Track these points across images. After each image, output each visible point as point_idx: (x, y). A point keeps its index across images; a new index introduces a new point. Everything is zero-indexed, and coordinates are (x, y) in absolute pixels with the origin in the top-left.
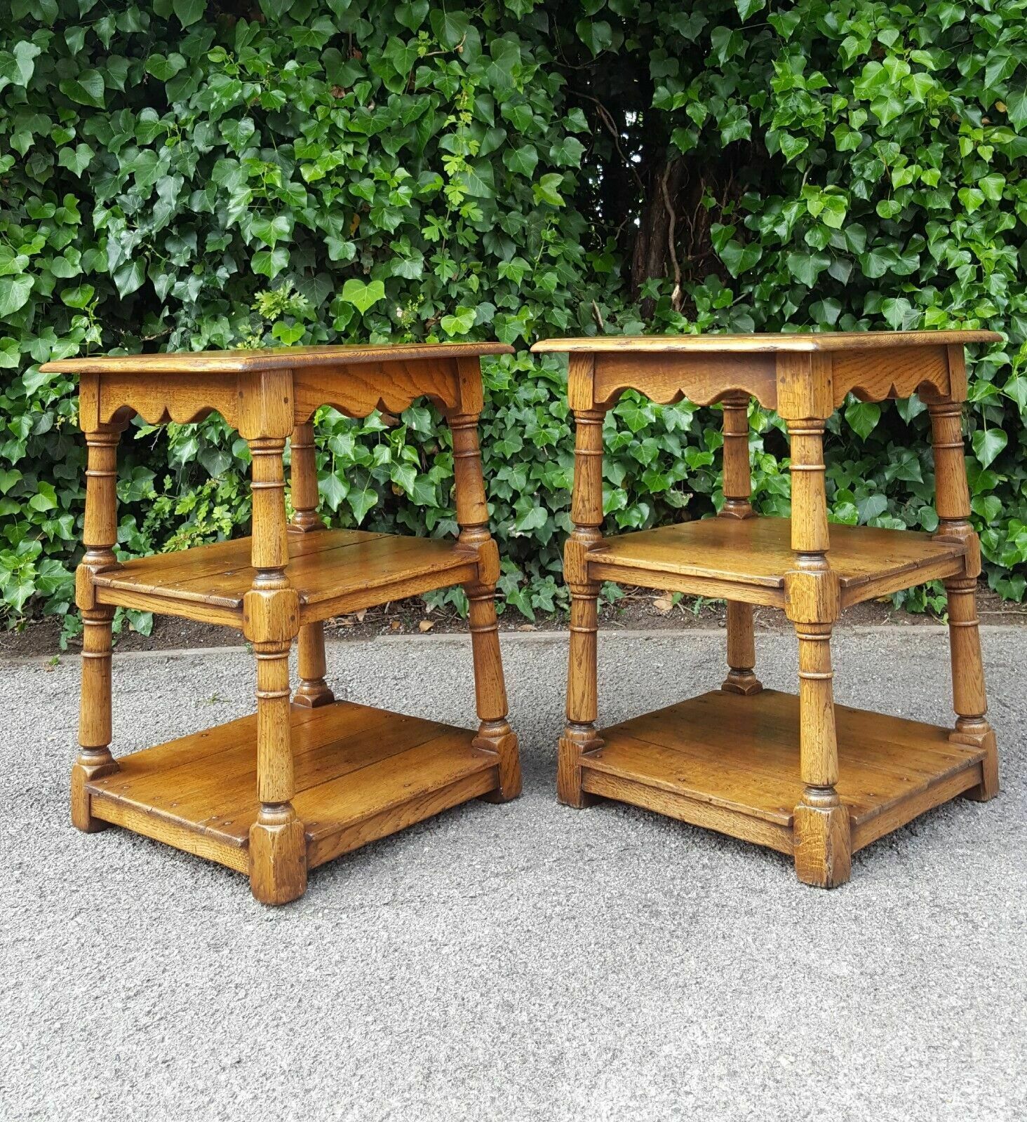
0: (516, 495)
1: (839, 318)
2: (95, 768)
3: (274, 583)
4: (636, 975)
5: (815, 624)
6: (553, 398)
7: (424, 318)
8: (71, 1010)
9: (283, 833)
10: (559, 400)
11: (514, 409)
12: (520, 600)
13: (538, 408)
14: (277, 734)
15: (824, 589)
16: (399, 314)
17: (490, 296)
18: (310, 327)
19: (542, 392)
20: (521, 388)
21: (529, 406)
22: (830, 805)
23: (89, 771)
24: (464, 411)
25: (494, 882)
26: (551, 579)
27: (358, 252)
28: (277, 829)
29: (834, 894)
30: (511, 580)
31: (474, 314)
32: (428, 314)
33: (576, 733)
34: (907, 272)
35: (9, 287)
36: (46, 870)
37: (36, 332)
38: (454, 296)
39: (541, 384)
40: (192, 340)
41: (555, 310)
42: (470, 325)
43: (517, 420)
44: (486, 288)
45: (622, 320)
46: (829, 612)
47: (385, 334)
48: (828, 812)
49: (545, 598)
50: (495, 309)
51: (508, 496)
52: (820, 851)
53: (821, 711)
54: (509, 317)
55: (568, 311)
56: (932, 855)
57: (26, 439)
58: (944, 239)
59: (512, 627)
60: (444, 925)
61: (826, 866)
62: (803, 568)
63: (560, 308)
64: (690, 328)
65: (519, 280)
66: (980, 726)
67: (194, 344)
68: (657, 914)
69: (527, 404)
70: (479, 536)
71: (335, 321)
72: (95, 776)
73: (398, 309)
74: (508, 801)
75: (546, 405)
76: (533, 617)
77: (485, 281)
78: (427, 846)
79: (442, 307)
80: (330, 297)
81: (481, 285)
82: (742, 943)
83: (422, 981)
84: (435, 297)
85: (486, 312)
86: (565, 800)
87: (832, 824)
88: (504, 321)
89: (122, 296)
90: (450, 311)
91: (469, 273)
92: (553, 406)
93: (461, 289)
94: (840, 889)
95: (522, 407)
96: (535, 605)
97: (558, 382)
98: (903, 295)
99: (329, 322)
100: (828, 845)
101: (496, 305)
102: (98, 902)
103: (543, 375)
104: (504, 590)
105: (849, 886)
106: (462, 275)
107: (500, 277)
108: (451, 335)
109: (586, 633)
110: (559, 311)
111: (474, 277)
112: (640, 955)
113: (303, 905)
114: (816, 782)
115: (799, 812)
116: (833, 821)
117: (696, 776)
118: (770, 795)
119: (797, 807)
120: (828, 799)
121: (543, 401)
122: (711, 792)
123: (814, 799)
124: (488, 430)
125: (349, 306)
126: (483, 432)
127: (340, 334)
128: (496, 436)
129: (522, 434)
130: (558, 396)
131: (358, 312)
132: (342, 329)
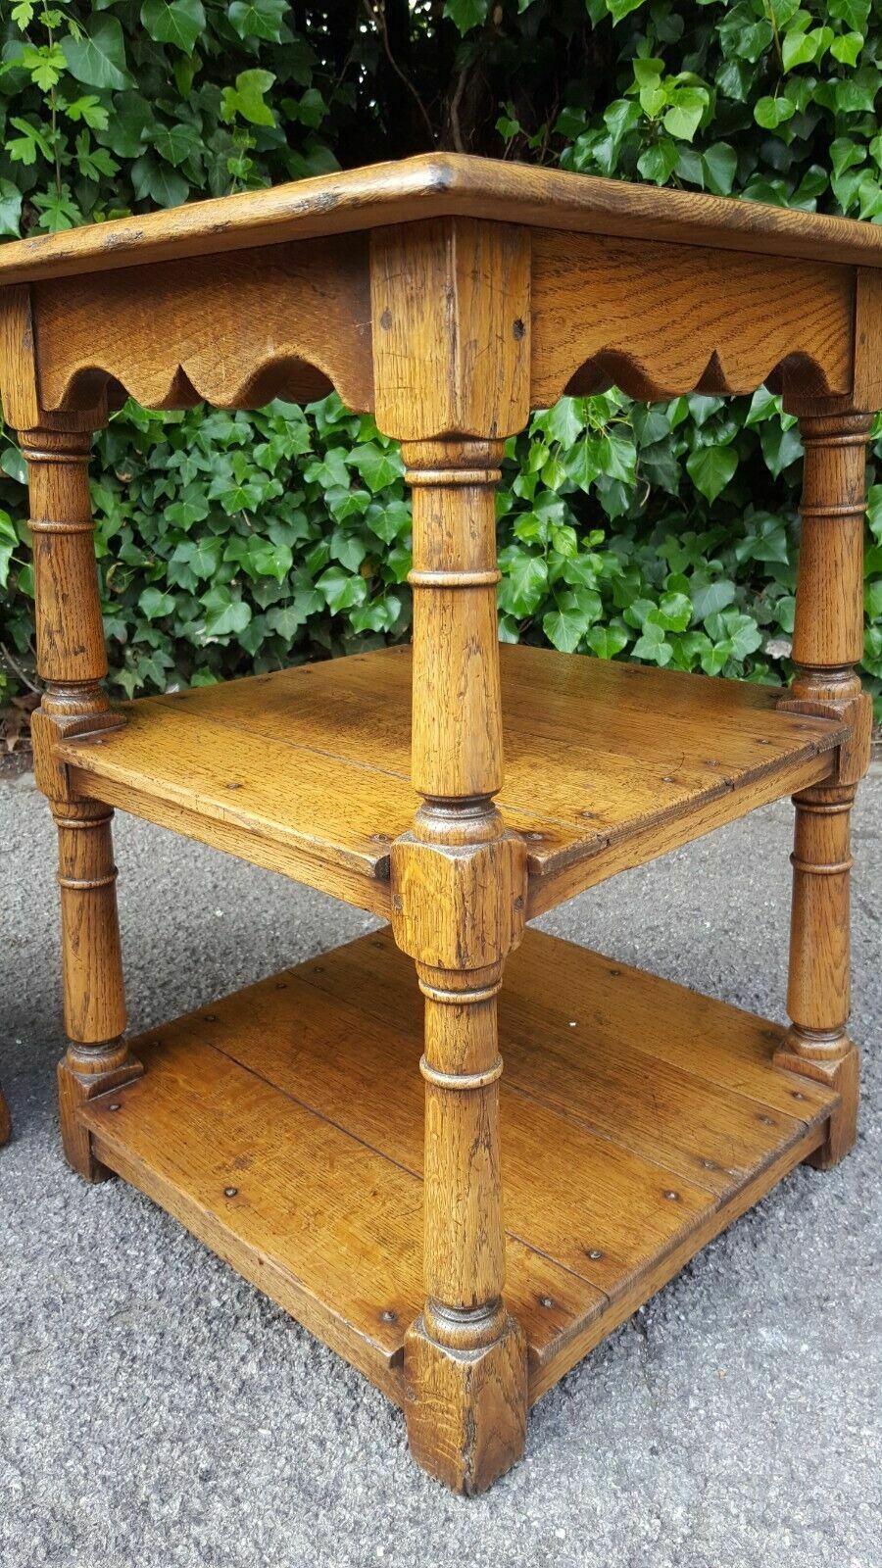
6: (260, 439)
10: (267, 441)
11: (196, 454)
13: (239, 454)
19: (241, 430)
20: (209, 423)
21: (220, 450)
22: (479, 1343)
29: (477, 1512)
39: (243, 418)
43: (200, 472)
48: (473, 1360)
51: (193, 586)
52: (453, 1432)
53: (464, 1155)
61: (462, 1460)
69: (218, 445)
75: (247, 448)
87: (480, 1385)
92: (259, 450)
94: (494, 1493)
95: (209, 451)
100: (470, 1423)
114: (448, 1299)
115: (413, 1345)
116: (479, 1379)
117: (267, 1177)
118: (383, 1252)
119: (411, 1334)
120: (476, 1329)
121: (242, 443)
122: (269, 1241)
123: (446, 1327)
124: (161, 486)
126: (153, 489)
128: (171, 496)
129: (207, 492)
130: (267, 435)
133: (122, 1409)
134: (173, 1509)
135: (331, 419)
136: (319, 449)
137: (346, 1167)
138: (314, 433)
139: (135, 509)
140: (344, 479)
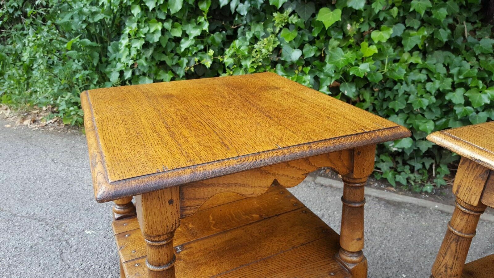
6: (429, 80)
7: (362, 31)
10: (432, 81)
11: (404, 85)
12: (389, 176)
13: (419, 85)
16: (349, 27)
17: (403, 20)
18: (301, 32)
19: (423, 77)
20: (412, 73)
26: (407, 167)
30: (387, 165)
31: (391, 31)
32: (365, 28)
38: (381, 19)
39: (424, 71)
40: (246, 33)
41: (441, 31)
42: (388, 37)
43: (405, 91)
44: (401, 15)
45: (479, 35)
47: (338, 39)
49: (403, 178)
50: (404, 28)
54: (412, 33)
55: (449, 31)
59: (383, 187)
63: (444, 29)
65: (423, 13)
67: (247, 35)
69: (413, 82)
70: (354, 259)
71: (313, 30)
73: (349, 25)
75: (424, 83)
76: (394, 184)
77: (402, 11)
79: (373, 25)
80: (314, 15)
81: (399, 13)
84: (371, 19)
85: (398, 30)
88: (409, 35)
90: (378, 28)
91: (393, 5)
92: (429, 86)
93: (386, 15)
95: (410, 83)
96: (397, 179)
97: (434, 72)
99: (310, 30)
101: (405, 25)
103: (425, 67)
104: (382, 169)
106: (389, 7)
107: (411, 10)
108: (376, 42)
110: (443, 31)
111: (395, 9)
121: (423, 81)
124: (388, 94)
125: (320, 24)
126: (385, 94)
127: (315, 38)
128: (392, 97)
129: (407, 99)
130: (433, 79)
131: (324, 27)
132: (316, 35)
135: (461, 77)
136: (454, 87)
138: (453, 83)
139: (376, 99)
140: (463, 101)
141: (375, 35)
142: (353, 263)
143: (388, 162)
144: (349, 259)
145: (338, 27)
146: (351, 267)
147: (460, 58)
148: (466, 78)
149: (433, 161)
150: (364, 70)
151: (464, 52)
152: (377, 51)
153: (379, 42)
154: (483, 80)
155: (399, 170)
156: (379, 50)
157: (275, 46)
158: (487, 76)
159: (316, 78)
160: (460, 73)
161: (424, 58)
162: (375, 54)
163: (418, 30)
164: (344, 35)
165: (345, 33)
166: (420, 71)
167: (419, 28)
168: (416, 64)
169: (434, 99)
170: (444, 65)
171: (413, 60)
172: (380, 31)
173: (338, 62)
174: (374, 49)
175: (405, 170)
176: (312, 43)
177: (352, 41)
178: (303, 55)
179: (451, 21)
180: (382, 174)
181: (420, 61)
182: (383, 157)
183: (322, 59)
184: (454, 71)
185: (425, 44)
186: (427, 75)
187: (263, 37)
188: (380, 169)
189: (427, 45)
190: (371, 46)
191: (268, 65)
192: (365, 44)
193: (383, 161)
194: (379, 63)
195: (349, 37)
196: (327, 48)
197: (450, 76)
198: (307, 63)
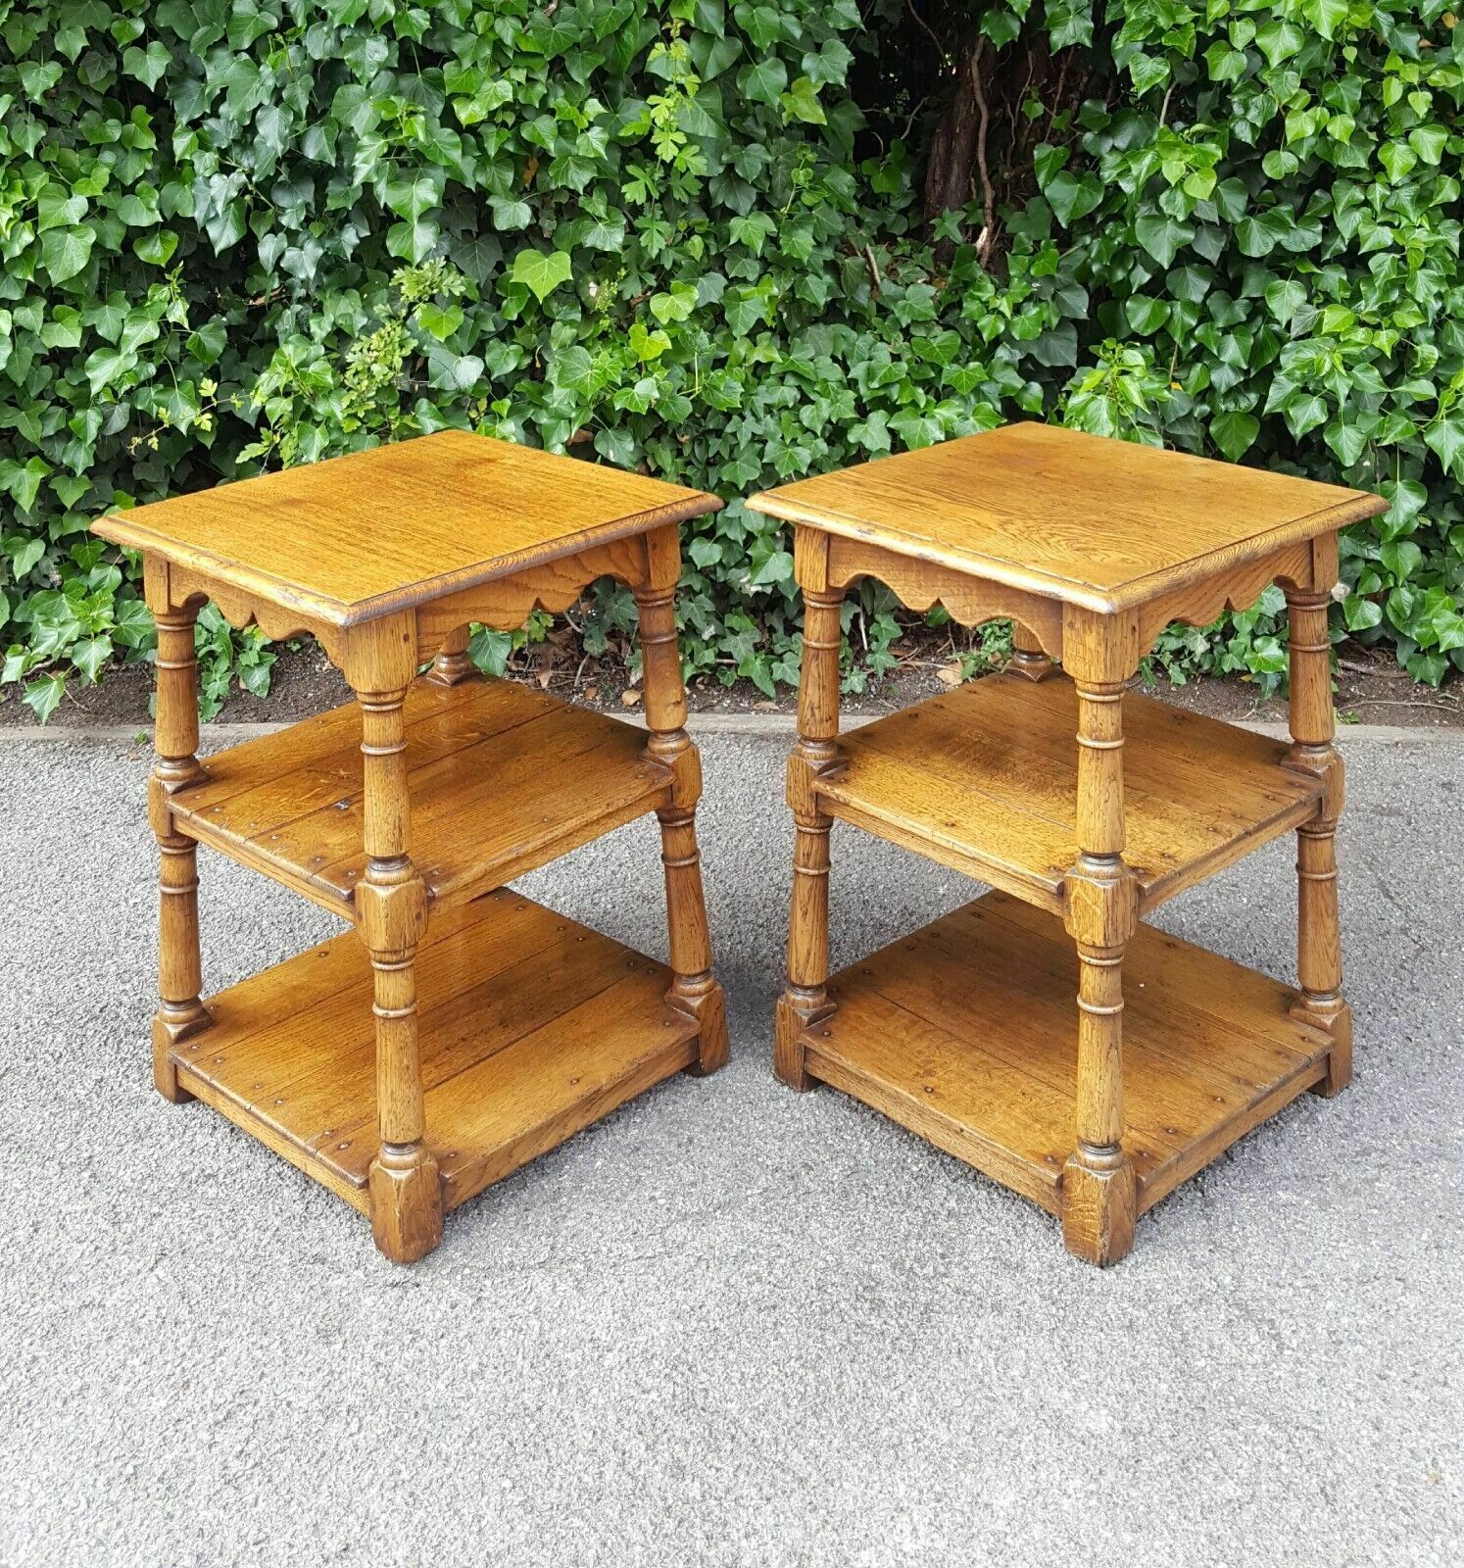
0: (750, 538)
1: (1207, 295)
2: (181, 1027)
3: (394, 875)
4: (841, 1421)
5: (1101, 948)
6: (805, 400)
7: (627, 296)
8: (147, 1441)
9: (410, 1180)
10: (813, 402)
11: (750, 418)
12: (756, 669)
13: (785, 414)
14: (401, 1062)
15: (1115, 902)
16: (593, 290)
17: (718, 263)
18: (471, 310)
19: (788, 393)
20: (762, 388)
21: (771, 412)
22: (1110, 1167)
23: (174, 1030)
24: (654, 586)
25: (680, 1231)
27: (535, 213)
28: (403, 1175)
29: (1109, 1275)
30: (745, 641)
31: (696, 294)
32: (633, 290)
33: (799, 998)
34: (1304, 248)
35: (62, 243)
36: (121, 1173)
37: (102, 297)
38: (668, 266)
39: (790, 380)
40: (311, 322)
41: (811, 279)
42: (690, 309)
43: (754, 435)
44: (713, 252)
45: (906, 276)
46: (1120, 931)
47: (571, 323)
48: (1106, 1177)
49: (791, 667)
50: (724, 282)
51: (741, 538)
52: (1094, 1224)
53: (1103, 1053)
54: (743, 290)
55: (828, 278)
56: (1245, 1200)
57: (95, 441)
58: (1357, 206)
59: (745, 704)
60: (610, 1312)
61: (1100, 1242)
62: (1088, 874)
63: (817, 275)
64: (998, 302)
65: (759, 246)
66: (1330, 1004)
67: (314, 328)
68: (877, 1305)
69: (769, 409)
70: (673, 745)
71: (504, 303)
72: (181, 1038)
73: (592, 284)
74: (711, 1072)
75: (796, 409)
76: (772, 692)
77: (712, 242)
78: (599, 1159)
79: (652, 281)
80: (500, 267)
81: (707, 248)
82: (980, 1366)
83: (576, 1415)
84: (642, 267)
85: (712, 288)
86: (783, 1075)
87: (1111, 1192)
88: (739, 298)
89: (217, 251)
90: (663, 288)
91: (690, 232)
92: (806, 413)
93: (678, 257)
94: (1117, 1267)
95: (762, 414)
96: (777, 676)
97: (813, 378)
98: (1297, 276)
99: (497, 303)
100: (1105, 1217)
101: (726, 275)
102: (184, 1237)
103: (791, 368)
104: (735, 655)
105: (1130, 1262)
106: (680, 237)
107: (733, 241)
108: (665, 322)
109: (813, 876)
110: (815, 279)
111: (696, 240)
112: (851, 1385)
113: (437, 1260)
114: (1093, 1139)
115: (1070, 1171)
116: (1112, 1187)
117: (949, 1082)
118: (1038, 1126)
119: (1068, 1164)
120: (1107, 1159)
121: (791, 405)
122: (963, 1117)
123: (1090, 1158)
124: (715, 445)
125: (521, 288)
126: (708, 446)
127: (511, 323)
128: (725, 455)
129: (761, 454)
130: (813, 397)
131: (534, 297)
132: (515, 317)
133: (878, 1223)
134: (929, 1270)
135: (875, 385)
136: (863, 411)
137: (1000, 1077)
138: (859, 399)
139: (688, 463)
140: (886, 442)
141: (659, 305)
142: (673, 751)
143: (747, 631)
144: (665, 746)
145: (567, 292)
146: (670, 760)
147: (869, 337)
148: (886, 386)
149: (858, 610)
150: (647, 396)
151: (875, 321)
152: (669, 345)
153: (673, 322)
154: (928, 386)
155: (778, 649)
156: (674, 340)
157: (407, 352)
158: (933, 374)
159: (530, 427)
160: (870, 375)
161: (785, 348)
162: (665, 352)
163: (757, 282)
164: (585, 311)
165: (587, 305)
166: (782, 379)
167: (760, 276)
168: (770, 364)
169: (822, 446)
170: (835, 359)
171: (759, 355)
172: (669, 292)
173: (582, 382)
174: (662, 341)
175: (794, 647)
176: (505, 335)
177: (605, 323)
178: (487, 372)
179: (828, 254)
180: (737, 666)
181: (777, 356)
182: (732, 621)
183: (536, 373)
184: (858, 371)
185: (781, 314)
186: (799, 388)
187: (367, 330)
188: (730, 656)
189: (785, 315)
190: (654, 333)
191: (395, 405)
192: (638, 329)
193: (734, 632)
194: (680, 371)
195: (598, 315)
196: (547, 347)
197: (852, 384)
198: (499, 389)
